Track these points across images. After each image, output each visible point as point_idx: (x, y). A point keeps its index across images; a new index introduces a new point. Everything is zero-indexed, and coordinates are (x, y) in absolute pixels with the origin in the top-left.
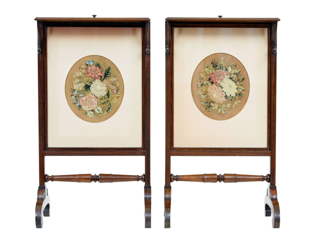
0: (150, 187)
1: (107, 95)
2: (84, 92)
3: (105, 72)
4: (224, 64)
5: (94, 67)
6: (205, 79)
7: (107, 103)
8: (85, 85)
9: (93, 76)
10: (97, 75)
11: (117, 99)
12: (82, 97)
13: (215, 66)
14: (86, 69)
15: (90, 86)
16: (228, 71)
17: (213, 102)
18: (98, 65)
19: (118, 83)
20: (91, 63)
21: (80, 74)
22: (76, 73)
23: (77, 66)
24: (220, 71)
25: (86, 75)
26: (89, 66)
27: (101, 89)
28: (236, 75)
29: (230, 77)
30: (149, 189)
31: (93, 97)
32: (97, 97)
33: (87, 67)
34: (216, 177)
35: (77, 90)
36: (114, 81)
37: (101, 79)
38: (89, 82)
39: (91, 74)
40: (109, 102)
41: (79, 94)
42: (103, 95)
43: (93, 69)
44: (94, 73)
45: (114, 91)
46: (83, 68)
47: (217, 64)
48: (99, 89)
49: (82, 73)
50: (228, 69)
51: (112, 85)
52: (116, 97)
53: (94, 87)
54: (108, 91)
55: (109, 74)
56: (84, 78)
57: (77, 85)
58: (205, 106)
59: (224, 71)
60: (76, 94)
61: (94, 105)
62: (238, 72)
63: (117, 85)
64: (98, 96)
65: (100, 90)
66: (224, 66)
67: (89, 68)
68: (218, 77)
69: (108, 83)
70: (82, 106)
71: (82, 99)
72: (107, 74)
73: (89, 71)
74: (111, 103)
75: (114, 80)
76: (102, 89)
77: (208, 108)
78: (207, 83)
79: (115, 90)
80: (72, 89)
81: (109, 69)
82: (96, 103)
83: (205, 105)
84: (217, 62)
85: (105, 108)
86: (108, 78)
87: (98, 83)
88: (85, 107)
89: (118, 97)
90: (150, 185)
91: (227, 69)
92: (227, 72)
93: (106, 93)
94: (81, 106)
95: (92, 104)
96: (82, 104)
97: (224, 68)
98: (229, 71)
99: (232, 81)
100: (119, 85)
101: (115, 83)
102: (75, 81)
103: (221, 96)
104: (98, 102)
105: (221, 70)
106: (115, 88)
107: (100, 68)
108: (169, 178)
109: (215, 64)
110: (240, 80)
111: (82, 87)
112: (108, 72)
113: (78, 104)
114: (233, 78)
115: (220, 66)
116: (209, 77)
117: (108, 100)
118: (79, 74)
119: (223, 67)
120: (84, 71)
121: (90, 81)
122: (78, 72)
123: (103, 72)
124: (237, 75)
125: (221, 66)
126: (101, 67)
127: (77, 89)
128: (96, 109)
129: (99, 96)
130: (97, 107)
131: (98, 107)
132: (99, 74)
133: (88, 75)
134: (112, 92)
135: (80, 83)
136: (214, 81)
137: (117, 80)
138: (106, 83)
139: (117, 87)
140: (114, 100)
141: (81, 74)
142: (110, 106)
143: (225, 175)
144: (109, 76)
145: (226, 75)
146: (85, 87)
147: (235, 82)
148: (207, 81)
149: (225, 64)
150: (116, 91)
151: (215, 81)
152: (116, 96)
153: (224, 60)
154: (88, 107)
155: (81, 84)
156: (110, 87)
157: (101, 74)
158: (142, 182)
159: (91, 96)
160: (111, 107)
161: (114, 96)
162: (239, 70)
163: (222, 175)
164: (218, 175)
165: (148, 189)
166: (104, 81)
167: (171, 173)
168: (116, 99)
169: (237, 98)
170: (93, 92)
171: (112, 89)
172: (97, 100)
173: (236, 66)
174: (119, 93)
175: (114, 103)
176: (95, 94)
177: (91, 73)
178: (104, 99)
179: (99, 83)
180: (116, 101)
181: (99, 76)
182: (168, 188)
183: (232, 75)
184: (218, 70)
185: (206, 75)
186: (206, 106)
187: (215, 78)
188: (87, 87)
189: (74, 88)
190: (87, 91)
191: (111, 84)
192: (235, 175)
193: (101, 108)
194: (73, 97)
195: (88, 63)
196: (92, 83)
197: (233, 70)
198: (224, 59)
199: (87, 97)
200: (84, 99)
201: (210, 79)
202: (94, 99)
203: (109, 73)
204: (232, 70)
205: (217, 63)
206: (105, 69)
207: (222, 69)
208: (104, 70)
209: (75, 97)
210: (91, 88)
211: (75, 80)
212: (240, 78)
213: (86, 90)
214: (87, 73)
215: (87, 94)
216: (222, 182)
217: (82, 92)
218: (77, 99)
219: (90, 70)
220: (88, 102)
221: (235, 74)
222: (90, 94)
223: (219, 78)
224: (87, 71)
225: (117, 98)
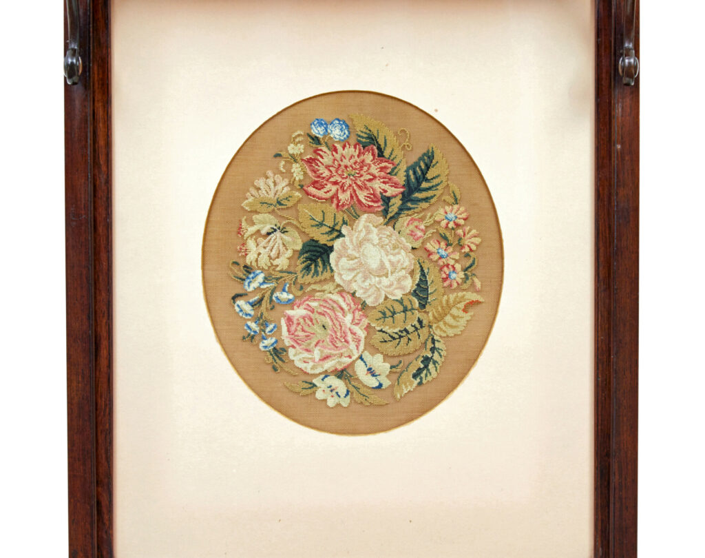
1: (415, 293)
2: (300, 281)
3: (408, 176)
5: (350, 151)
7: (413, 336)
8: (304, 246)
9: (344, 197)
10: (366, 193)
11: (467, 316)
12: (290, 304)
14: (310, 161)
15: (331, 249)
18: (370, 142)
19: (474, 232)
20: (336, 133)
21: (279, 187)
22: (260, 183)
23: (261, 147)
25: (312, 190)
26: (325, 149)
27: (387, 265)
31: (344, 305)
32: (364, 306)
33: (316, 151)
35: (263, 270)
36: (451, 225)
37: (386, 212)
38: (325, 229)
39: (334, 188)
40: (424, 332)
41: (273, 291)
42: (398, 295)
43: (346, 162)
44: (348, 182)
45: (453, 275)
46: (294, 158)
48: (374, 264)
49: (291, 184)
51: (443, 244)
52: (462, 305)
53: (350, 252)
54: (423, 274)
55: (429, 189)
56: (300, 206)
57: (263, 242)
60: (257, 289)
61: (352, 345)
63: (466, 242)
64: (369, 302)
65: (382, 266)
67: (327, 160)
69: (419, 234)
70: (291, 352)
71: (290, 312)
72: (415, 188)
73: (326, 173)
74: (438, 335)
75: (451, 216)
76: (392, 264)
79: (458, 267)
80: (236, 263)
81: (429, 159)
82: (362, 334)
85: (406, 360)
86: (424, 205)
87: (368, 232)
88: (306, 355)
89: (473, 304)
93: (409, 284)
95: (339, 338)
96: (288, 342)
100: (478, 240)
101: (460, 232)
102: (253, 224)
104: (368, 328)
106: (457, 256)
107: (381, 154)
111: (289, 253)
112: (422, 177)
113: (269, 342)
117: (420, 322)
118: (274, 186)
120: (297, 171)
121: (329, 222)
122: (267, 178)
123: (395, 179)
126: (386, 154)
127: (264, 262)
128: (359, 363)
129: (377, 299)
130: (367, 356)
131: (373, 354)
132: (378, 186)
133: (321, 193)
134: (444, 280)
135: (278, 234)
137: (465, 219)
138: (412, 234)
139: (467, 255)
140: (454, 317)
141: (283, 188)
142: (433, 350)
144: (426, 199)
146: (302, 252)
150: (462, 275)
152: (462, 299)
154: (317, 354)
155: (285, 237)
156: (430, 253)
157: (386, 187)
159: (340, 300)
160: (436, 356)
161: (452, 297)
166: (403, 220)
168: (461, 313)
170: (347, 277)
171: (440, 262)
172: (365, 321)
174: (478, 284)
175: (451, 332)
176: (354, 286)
177: (335, 183)
178: (400, 316)
179: (375, 230)
180: (463, 322)
181: (374, 197)
188: (316, 254)
189: (250, 259)
190: (316, 273)
191: (436, 237)
193: (385, 360)
194: (241, 302)
195: (317, 131)
196: (340, 235)
199: (314, 304)
200: (297, 313)
202: (349, 317)
203: (427, 180)
206: (404, 160)
208: (403, 167)
209: (253, 305)
210: (333, 256)
211: (255, 217)
213: (308, 268)
214: (314, 184)
215: (317, 287)
217: (288, 278)
218: (265, 314)
219: (327, 167)
220: (319, 330)
222: (329, 287)
224: (314, 171)
225: (465, 310)
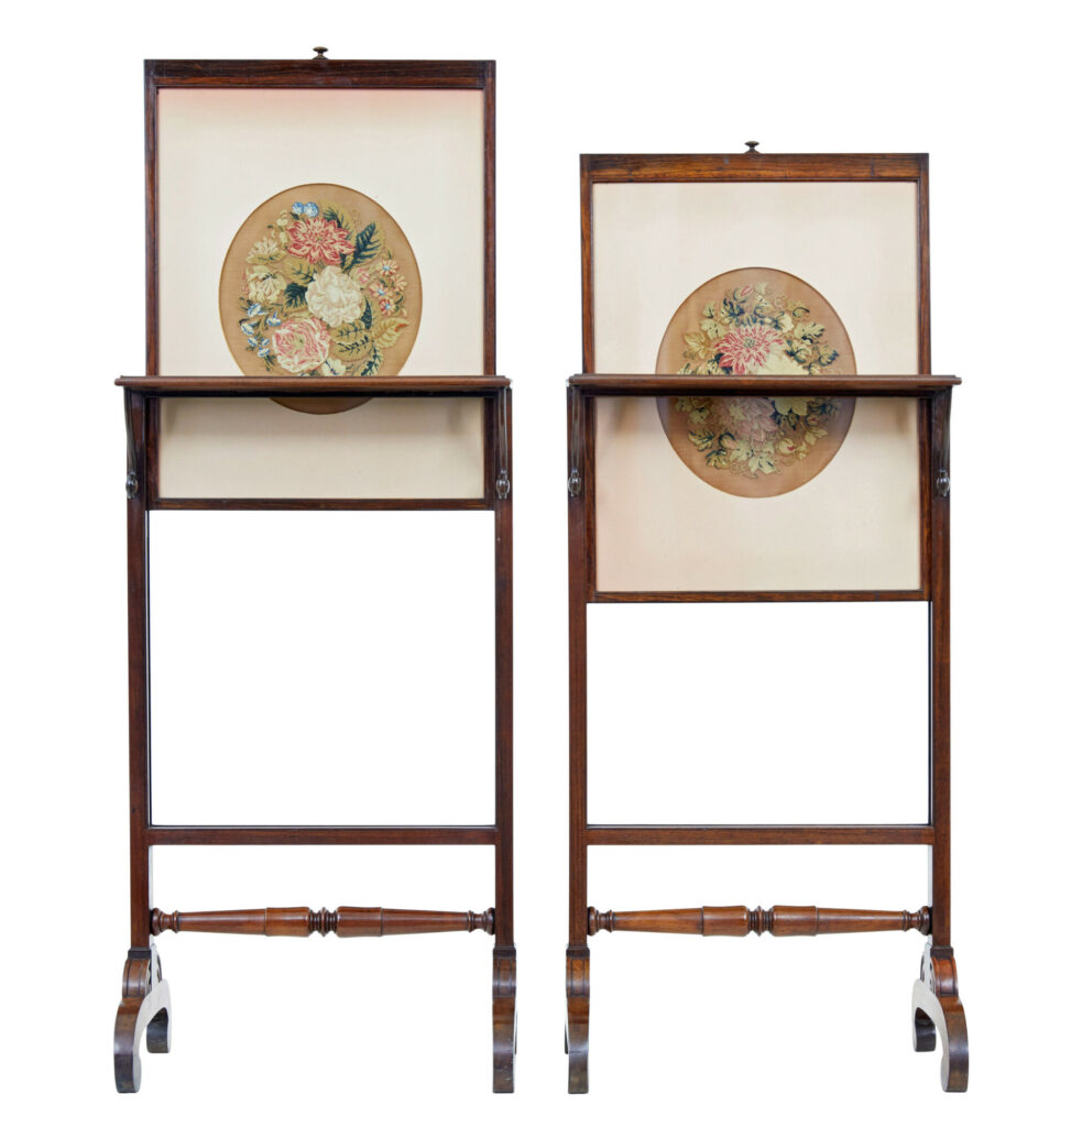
0: (513, 952)
1: (362, 319)
2: (285, 310)
3: (358, 240)
4: (766, 305)
5: (319, 224)
6: (702, 356)
7: (362, 348)
8: (288, 287)
9: (315, 254)
10: (329, 252)
11: (398, 334)
12: (278, 326)
13: (736, 313)
14: (292, 231)
15: (306, 289)
16: (779, 328)
17: (729, 434)
18: (332, 218)
19: (402, 278)
20: (310, 212)
21: (271, 248)
22: (258, 245)
23: (261, 220)
24: (754, 330)
25: (293, 250)
26: (302, 222)
27: (344, 300)
28: (808, 342)
29: (789, 349)
30: (510, 958)
31: (314, 326)
32: (328, 328)
33: (296, 224)
34: (745, 917)
35: (260, 303)
36: (387, 273)
37: (343, 264)
38: (302, 276)
39: (308, 249)
40: (369, 345)
41: (267, 317)
42: (351, 320)
43: (316, 231)
44: (318, 244)
45: (389, 307)
46: (281, 229)
47: (744, 306)
48: (335, 300)
49: (279, 246)
50: (783, 321)
51: (381, 286)
52: (394, 327)
53: (319, 291)
54: (368, 306)
55: (372, 249)
56: (285, 261)
57: (259, 284)
58: (702, 450)
59: (766, 328)
60: (256, 316)
61: (320, 353)
62: (818, 334)
63: (398, 284)
64: (332, 325)
65: (341, 301)
66: (766, 312)
67: (303, 228)
68: (748, 351)
69: (365, 279)
70: (279, 358)
71: (278, 332)
72: (362, 249)
73: (303, 239)
74: (378, 346)
75: (387, 267)
76: (347, 299)
77: (714, 457)
78: (711, 369)
79: (392, 301)
80: (242, 299)
81: (372, 229)
82: (327, 346)
83: (704, 446)
84: (743, 298)
85: (358, 363)
86: (369, 260)
87: (331, 278)
88: (289, 360)
89: (402, 326)
90: (512, 943)
91: (776, 321)
92: (779, 332)
93: (359, 313)
94: (274, 357)
95: (311, 349)
96: (276, 351)
97: (768, 320)
98: (785, 330)
99: (795, 363)
100: (405, 284)
101: (393, 278)
102: (253, 272)
103: (760, 416)
104: (331, 342)
105: (758, 325)
106: (391, 294)
107: (340, 226)
108: (583, 921)
109: (738, 306)
110: (823, 361)
111: (278, 292)
112: (367, 242)
113: (264, 351)
114: (798, 354)
115: (755, 313)
116: (715, 351)
117: (366, 338)
118: (268, 247)
119: (763, 317)
120: (283, 237)
121: (305, 271)
122: (263, 241)
123: (349, 242)
124: (812, 341)
125: (758, 311)
126: (343, 225)
127: (260, 297)
128: (325, 365)
129: (337, 322)
130: (330, 361)
131: (334, 360)
132: (337, 247)
133: (299, 252)
134: (383, 310)
135: (270, 279)
136: (733, 365)
137: (397, 269)
138: (361, 279)
139: (398, 293)
140: (389, 335)
141: (273, 249)
142: (375, 357)
143: (777, 909)
144: (370, 256)
145: (776, 343)
146: (287, 291)
147: (807, 364)
148: (709, 365)
149: (772, 303)
150: (394, 307)
151: (737, 365)
152: (395, 322)
153: (768, 293)
154: (296, 359)
155: (275, 281)
156: (372, 292)
157: (343, 248)
158: (486, 933)
159: (310, 322)
160: (377, 361)
161: (388, 321)
162: (820, 326)
163: (767, 909)
164: (752, 910)
165: (505, 958)
166: (355, 270)
167: (588, 905)
168: (393, 332)
169: (813, 420)
170: (317, 308)
171: (380, 298)
172: (329, 338)
173: (808, 311)
174: (405, 312)
175: (387, 345)
176: (322, 314)
177: (309, 245)
178: (352, 334)
179: (336, 277)
180: (395, 338)
181: (335, 255)
182: (578, 956)
183: (795, 341)
184: (748, 326)
185: (707, 343)
186: (706, 447)
187: (736, 352)
188: (296, 293)
189: (251, 296)
190: (296, 305)
191: (377, 281)
192: (812, 909)
193: (342, 364)
194: (245, 325)
195: (297, 211)
196: (312, 280)
197: (800, 326)
198: (766, 288)
199: (295, 326)
200: (283, 332)
201: (719, 357)
202: (318, 335)
203: (371, 243)
204: (795, 327)
205: (744, 302)
206: (355, 230)
207: (762, 323)
208: (355, 234)
209: (253, 326)
210: (307, 294)
211: (255, 268)
212: (822, 352)
213: (290, 302)
214: (295, 246)
215: (297, 315)
216: (766, 934)
217: (277, 309)
218: (262, 333)
219: (304, 235)
220: (296, 342)
221: (804, 338)
222: (305, 314)
223: (752, 351)
224: (295, 237)
225: (397, 330)
